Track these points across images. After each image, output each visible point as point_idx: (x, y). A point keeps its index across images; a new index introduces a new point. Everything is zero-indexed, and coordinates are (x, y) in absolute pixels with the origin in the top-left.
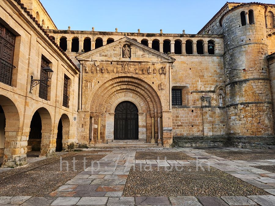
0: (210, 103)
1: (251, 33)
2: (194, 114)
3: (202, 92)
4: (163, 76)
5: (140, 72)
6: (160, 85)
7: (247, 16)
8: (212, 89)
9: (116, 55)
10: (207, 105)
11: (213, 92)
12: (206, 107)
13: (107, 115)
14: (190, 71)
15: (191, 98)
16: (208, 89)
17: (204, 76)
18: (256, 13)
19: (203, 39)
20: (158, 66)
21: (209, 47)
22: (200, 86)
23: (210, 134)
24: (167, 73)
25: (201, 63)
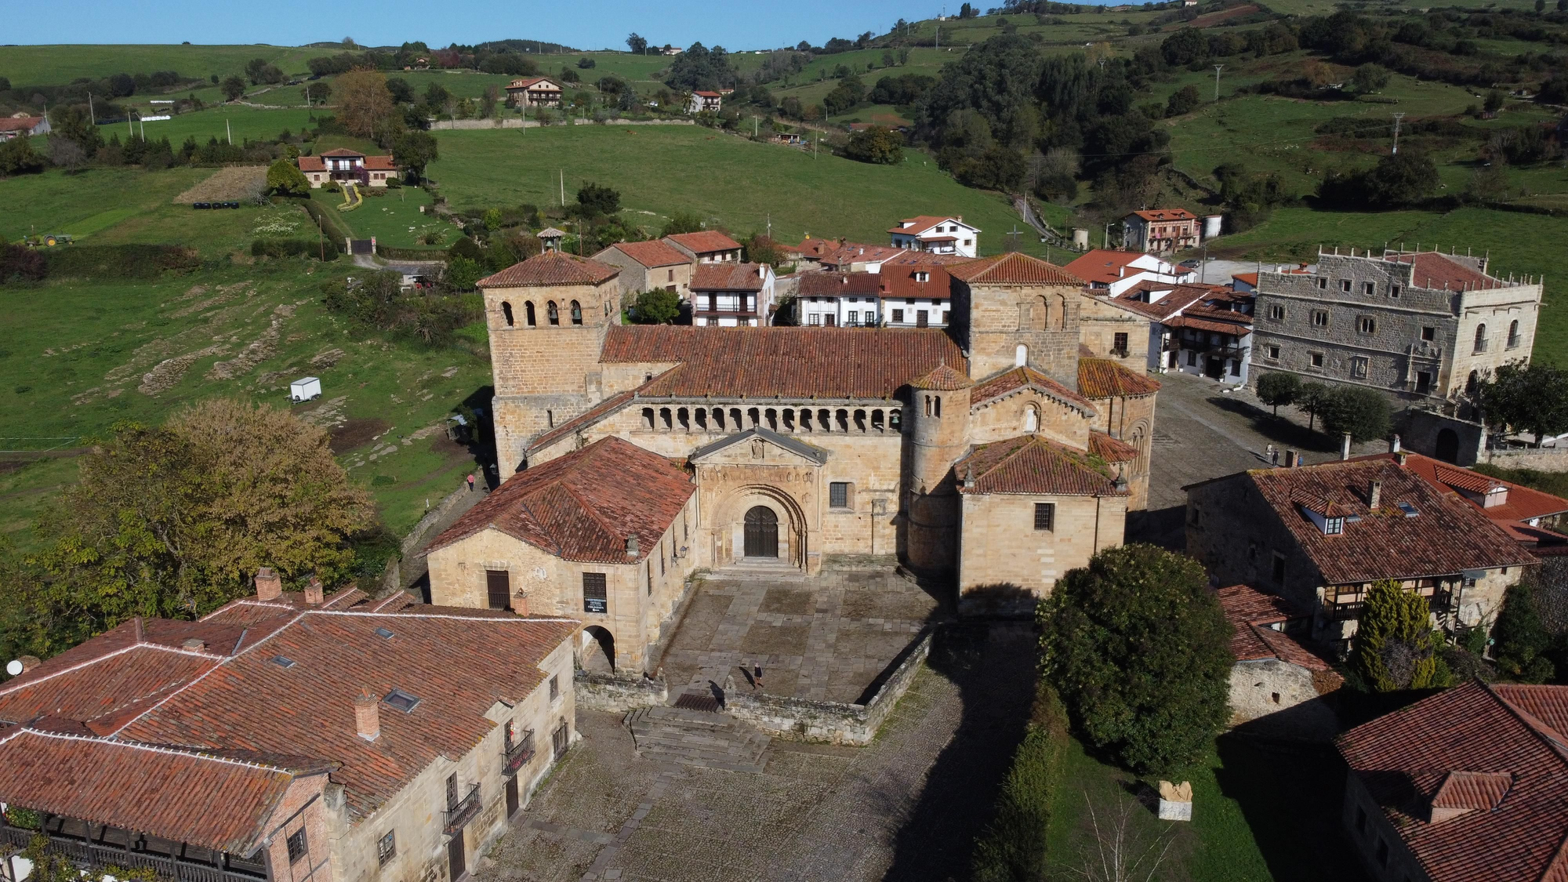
0: (884, 508)
1: (933, 431)
2: (862, 522)
3: (875, 491)
4: (809, 483)
5: (777, 479)
6: (804, 496)
7: (933, 404)
8: (892, 487)
9: (743, 455)
10: (881, 512)
11: (893, 491)
12: (878, 514)
13: (734, 524)
14: (858, 461)
15: (859, 499)
16: (885, 487)
17: (879, 468)
18: (943, 402)
19: (883, 408)
20: (803, 471)
21: (891, 419)
22: (873, 482)
23: (883, 552)
24: (815, 481)
25: (876, 447)
